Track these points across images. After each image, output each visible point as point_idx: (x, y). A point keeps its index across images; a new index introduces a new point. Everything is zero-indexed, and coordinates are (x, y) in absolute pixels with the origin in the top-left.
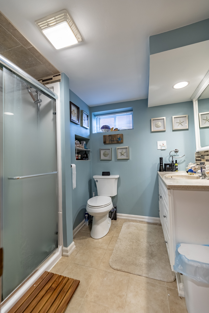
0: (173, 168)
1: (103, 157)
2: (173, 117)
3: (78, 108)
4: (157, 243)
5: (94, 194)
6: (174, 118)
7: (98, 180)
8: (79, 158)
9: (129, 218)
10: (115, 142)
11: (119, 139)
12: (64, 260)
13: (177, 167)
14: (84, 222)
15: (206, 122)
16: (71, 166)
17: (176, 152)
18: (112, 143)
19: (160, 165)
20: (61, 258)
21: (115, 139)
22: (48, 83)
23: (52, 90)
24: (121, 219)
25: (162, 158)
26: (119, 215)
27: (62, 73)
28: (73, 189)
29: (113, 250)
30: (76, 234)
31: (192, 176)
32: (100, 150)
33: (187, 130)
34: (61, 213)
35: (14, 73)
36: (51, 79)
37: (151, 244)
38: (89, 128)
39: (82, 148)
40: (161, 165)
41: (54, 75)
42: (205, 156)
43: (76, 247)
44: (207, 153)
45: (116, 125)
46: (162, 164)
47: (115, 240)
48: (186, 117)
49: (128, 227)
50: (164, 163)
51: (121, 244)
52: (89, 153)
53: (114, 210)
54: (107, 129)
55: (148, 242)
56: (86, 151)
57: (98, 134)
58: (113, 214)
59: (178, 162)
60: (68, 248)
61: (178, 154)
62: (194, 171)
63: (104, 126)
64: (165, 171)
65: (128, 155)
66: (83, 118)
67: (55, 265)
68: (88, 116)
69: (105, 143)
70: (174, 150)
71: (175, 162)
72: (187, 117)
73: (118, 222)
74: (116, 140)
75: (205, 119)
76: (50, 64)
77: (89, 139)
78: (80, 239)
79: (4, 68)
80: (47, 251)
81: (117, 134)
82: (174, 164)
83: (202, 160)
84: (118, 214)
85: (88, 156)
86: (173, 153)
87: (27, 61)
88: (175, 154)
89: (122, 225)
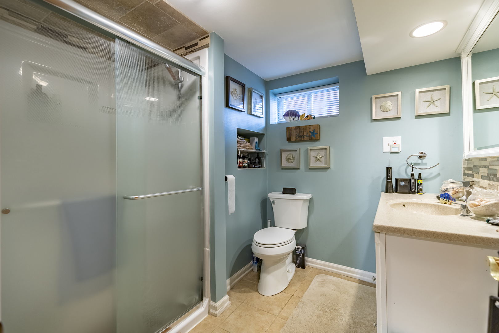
0: (413, 187)
1: (285, 164)
2: (417, 91)
3: (243, 86)
4: (368, 321)
5: (269, 223)
6: (420, 92)
7: (275, 200)
8: (245, 165)
9: (326, 268)
10: (305, 139)
11: (313, 133)
12: (210, 321)
13: (420, 187)
14: (252, 266)
15: (491, 98)
16: (226, 179)
17: (422, 156)
18: (300, 141)
19: (387, 182)
20: (207, 317)
21: (305, 134)
22: (192, 52)
23: (196, 62)
24: (314, 268)
25: (391, 168)
26: (310, 261)
27: (211, 34)
28: (230, 214)
29: (288, 318)
30: (237, 283)
31: (447, 207)
32: (282, 151)
33: (448, 114)
34: (207, 249)
35: (133, 45)
36: (197, 44)
37: (356, 320)
38: (263, 116)
39: (251, 148)
40: (389, 180)
41: (200, 37)
42: (480, 169)
43: (231, 304)
44: (484, 163)
45: (310, 109)
46: (391, 179)
47: (295, 303)
48: (445, 89)
49: (323, 283)
50: (394, 177)
51: (303, 312)
52: (263, 157)
53: (301, 251)
54: (293, 117)
55: (352, 316)
56: (258, 153)
57: (280, 124)
58: (299, 258)
59: (423, 176)
60: (218, 304)
61: (425, 161)
62: (453, 197)
63: (289, 111)
64: (396, 192)
65: (328, 161)
66: (252, 101)
67: (196, 326)
68: (261, 97)
69: (289, 139)
70: (418, 153)
71: (416, 177)
72: (448, 89)
73: (307, 272)
74: (307, 135)
75: (489, 92)
76: (191, 23)
77: (264, 134)
78: (240, 292)
79: (117, 40)
80: (186, 304)
81: (309, 126)
82: (415, 180)
83: (475, 175)
84: (308, 259)
85: (262, 160)
86: (415, 160)
87: (159, 23)
88: (420, 161)
89: (313, 278)
